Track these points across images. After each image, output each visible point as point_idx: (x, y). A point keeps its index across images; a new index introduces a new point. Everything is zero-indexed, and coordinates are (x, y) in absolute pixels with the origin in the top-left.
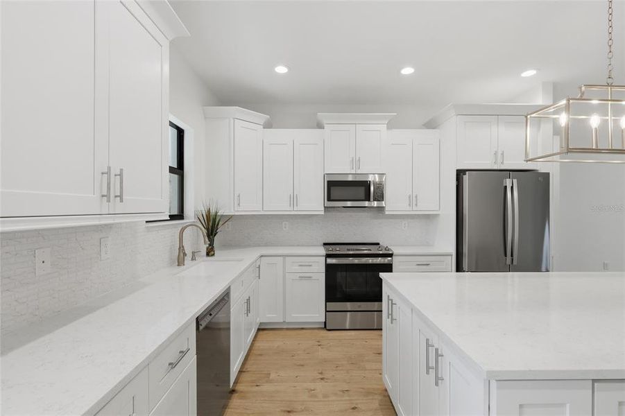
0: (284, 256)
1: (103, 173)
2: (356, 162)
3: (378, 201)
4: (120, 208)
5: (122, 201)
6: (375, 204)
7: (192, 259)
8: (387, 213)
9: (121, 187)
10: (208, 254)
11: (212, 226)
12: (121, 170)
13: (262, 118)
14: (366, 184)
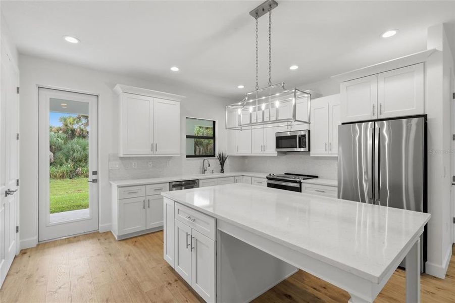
0: (251, 177)
3: (303, 147)
4: (156, 153)
6: (301, 149)
7: (212, 173)
8: (311, 155)
10: (221, 172)
14: (295, 137)
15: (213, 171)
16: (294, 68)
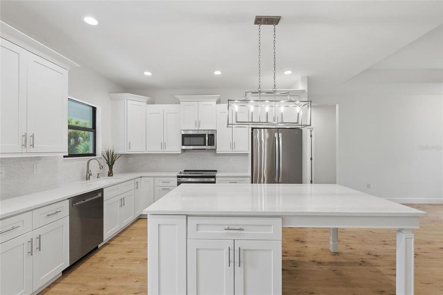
0: (154, 177)
1: (23, 136)
2: (198, 123)
3: (211, 145)
4: (33, 150)
5: (33, 147)
6: (209, 147)
7: (97, 178)
8: (217, 153)
9: (33, 142)
10: (109, 175)
11: (111, 160)
12: (33, 134)
13: (146, 98)
14: (204, 136)
15: (98, 174)
16: (218, 73)
